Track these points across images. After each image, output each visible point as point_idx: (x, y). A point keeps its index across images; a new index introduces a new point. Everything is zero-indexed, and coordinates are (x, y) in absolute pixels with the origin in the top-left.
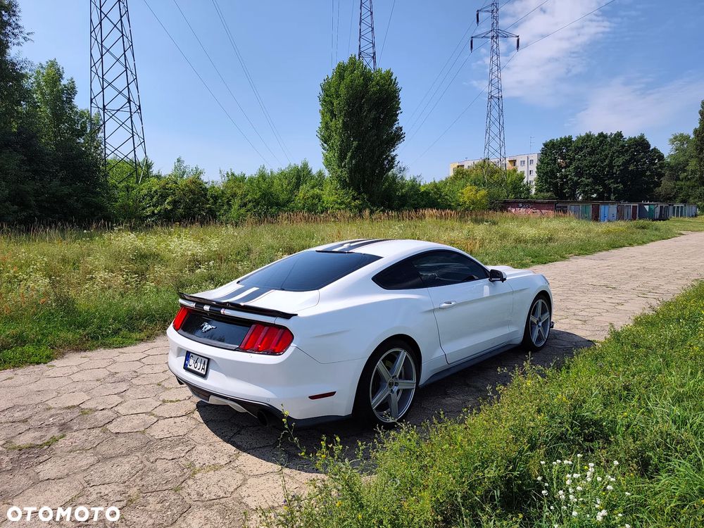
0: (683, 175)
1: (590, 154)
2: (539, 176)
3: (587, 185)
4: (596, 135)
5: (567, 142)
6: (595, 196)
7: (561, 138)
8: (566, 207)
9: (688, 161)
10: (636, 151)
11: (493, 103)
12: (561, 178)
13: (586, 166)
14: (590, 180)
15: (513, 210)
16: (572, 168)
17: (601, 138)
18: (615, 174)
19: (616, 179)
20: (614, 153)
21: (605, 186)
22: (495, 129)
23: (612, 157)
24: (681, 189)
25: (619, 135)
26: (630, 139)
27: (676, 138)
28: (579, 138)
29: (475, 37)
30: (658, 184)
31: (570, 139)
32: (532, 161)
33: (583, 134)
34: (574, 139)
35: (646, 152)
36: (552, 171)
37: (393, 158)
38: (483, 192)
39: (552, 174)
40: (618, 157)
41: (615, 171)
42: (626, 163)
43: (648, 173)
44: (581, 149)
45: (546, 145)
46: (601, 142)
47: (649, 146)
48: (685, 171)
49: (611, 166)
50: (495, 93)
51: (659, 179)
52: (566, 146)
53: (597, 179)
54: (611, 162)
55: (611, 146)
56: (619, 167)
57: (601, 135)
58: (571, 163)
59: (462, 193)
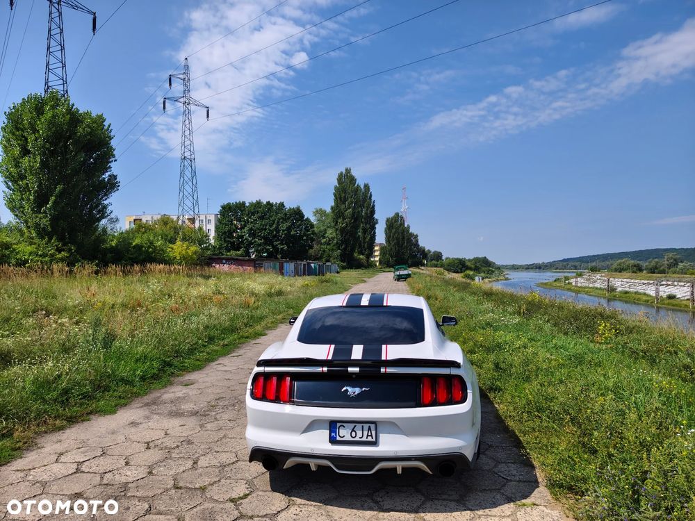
0: (323, 241)
1: (262, 218)
2: (218, 235)
3: (260, 245)
4: (265, 203)
5: (241, 206)
6: (265, 254)
7: (236, 203)
8: (262, 264)
9: (326, 230)
10: (295, 219)
11: (186, 164)
12: (238, 238)
13: (258, 229)
14: (262, 241)
15: (217, 266)
16: (246, 229)
17: (269, 206)
18: (281, 237)
19: (282, 241)
20: (279, 219)
21: (274, 247)
22: (188, 188)
23: (278, 222)
24: (324, 251)
25: (282, 205)
26: (290, 209)
27: (317, 211)
28: (251, 204)
29: (168, 99)
30: (311, 247)
31: (244, 203)
32: (209, 221)
33: (254, 201)
34: (247, 205)
35: (302, 221)
36: (229, 231)
37: (105, 207)
38: (193, 248)
39: (230, 233)
40: (282, 222)
41: (280, 234)
42: (289, 229)
43: (305, 238)
44: (253, 214)
45: (223, 207)
46: (269, 209)
47: (304, 217)
48: (324, 237)
49: (277, 230)
50: (187, 154)
51: (311, 242)
52: (241, 210)
53: (268, 241)
54: (277, 227)
55: (277, 213)
56: (283, 231)
57: (268, 203)
58: (245, 226)
59: (172, 249)
